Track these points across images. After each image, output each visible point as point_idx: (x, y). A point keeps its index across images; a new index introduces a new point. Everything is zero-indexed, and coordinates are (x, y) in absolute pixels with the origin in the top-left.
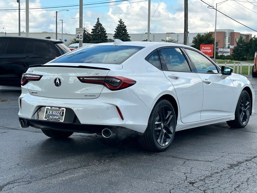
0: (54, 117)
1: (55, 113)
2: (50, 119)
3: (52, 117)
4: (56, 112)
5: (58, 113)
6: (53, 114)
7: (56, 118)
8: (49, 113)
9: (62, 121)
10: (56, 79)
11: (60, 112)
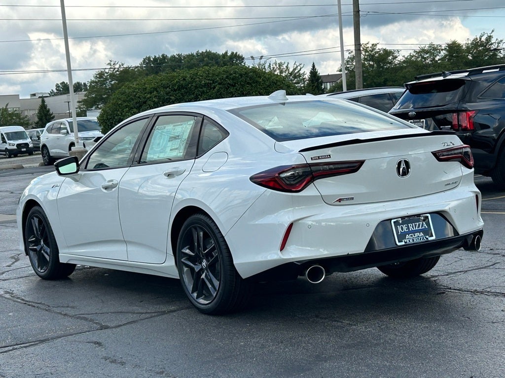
0: (414, 236)
1: (413, 228)
2: (409, 241)
3: (411, 236)
4: (416, 225)
5: (419, 227)
6: (411, 230)
7: (418, 236)
8: (402, 229)
9: (434, 238)
10: (400, 162)
11: (421, 223)
